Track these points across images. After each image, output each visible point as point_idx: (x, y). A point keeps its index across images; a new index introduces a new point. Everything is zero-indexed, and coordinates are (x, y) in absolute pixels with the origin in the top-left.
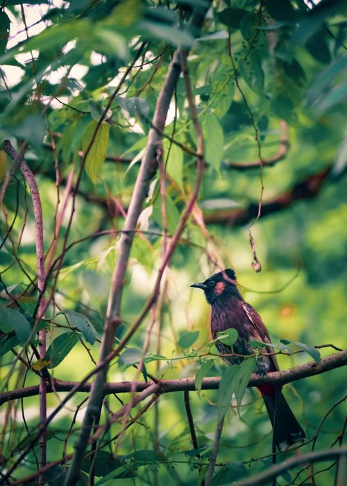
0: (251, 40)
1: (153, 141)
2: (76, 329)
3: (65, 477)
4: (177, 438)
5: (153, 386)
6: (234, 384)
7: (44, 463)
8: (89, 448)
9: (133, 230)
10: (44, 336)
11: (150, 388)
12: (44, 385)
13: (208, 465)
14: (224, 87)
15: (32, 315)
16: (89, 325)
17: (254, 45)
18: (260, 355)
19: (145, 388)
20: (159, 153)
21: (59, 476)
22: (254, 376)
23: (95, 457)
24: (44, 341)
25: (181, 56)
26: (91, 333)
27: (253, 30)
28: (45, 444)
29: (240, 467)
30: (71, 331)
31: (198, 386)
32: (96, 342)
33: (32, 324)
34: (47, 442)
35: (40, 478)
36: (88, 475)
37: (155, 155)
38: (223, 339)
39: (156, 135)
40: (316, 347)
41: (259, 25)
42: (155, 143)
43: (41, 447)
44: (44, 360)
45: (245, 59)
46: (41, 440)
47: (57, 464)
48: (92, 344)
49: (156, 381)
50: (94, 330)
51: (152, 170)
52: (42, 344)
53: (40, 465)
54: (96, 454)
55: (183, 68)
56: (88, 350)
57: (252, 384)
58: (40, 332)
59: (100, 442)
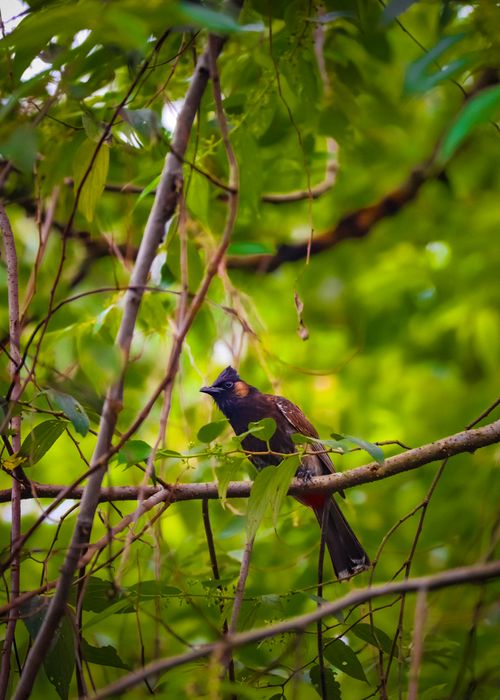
0: (299, 35)
1: (171, 170)
2: (61, 415)
3: (45, 612)
4: (189, 557)
5: (162, 492)
6: (270, 492)
7: (17, 592)
8: (77, 574)
9: (142, 285)
10: (19, 425)
11: (158, 495)
12: (18, 488)
13: (233, 599)
14: (263, 96)
15: (5, 397)
16: (80, 411)
17: (303, 41)
18: (305, 453)
19: (152, 495)
20: (179, 185)
21: (38, 609)
22: (295, 482)
23: (85, 585)
24: (19, 432)
25: (210, 58)
26: (83, 422)
27: (301, 21)
28: (18, 567)
29: (275, 602)
30: (55, 418)
31: (222, 494)
32: (89, 434)
33: (6, 409)
34: (21, 564)
35: (11, 613)
36: (74, 609)
37: (173, 187)
38: (257, 432)
39: (175, 161)
40: (377, 444)
41: (309, 15)
42: (174, 172)
43: (13, 570)
44: (18, 456)
45: (291, 60)
46: (14, 563)
47: (34, 595)
48: (84, 436)
49: (166, 486)
50: (87, 418)
51: (168, 208)
52: (16, 436)
53: (11, 595)
54: (86, 581)
55: (212, 73)
56: (76, 443)
57: (293, 492)
58: (13, 419)
59: (93, 565)
